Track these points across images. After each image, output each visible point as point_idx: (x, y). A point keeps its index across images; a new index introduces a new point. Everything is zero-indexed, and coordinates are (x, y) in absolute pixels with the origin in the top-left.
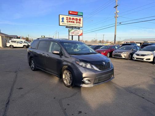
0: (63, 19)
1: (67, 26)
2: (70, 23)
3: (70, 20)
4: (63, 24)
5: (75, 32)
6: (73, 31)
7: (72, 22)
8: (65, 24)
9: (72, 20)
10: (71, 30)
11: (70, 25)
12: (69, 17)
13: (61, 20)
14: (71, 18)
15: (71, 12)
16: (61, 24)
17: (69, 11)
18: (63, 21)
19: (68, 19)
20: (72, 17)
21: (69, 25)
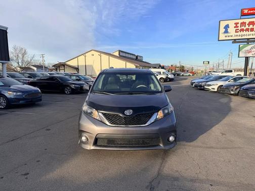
0: (227, 27)
1: (235, 40)
2: (242, 33)
3: (242, 28)
4: (226, 36)
5: (252, 50)
6: (248, 47)
7: (247, 30)
8: (232, 36)
9: (247, 27)
10: (243, 47)
11: (243, 37)
12: (240, 21)
13: (222, 30)
14: (245, 23)
15: (246, 11)
16: (222, 37)
17: (242, 10)
18: (226, 32)
19: (239, 25)
20: (247, 21)
21: (240, 38)
